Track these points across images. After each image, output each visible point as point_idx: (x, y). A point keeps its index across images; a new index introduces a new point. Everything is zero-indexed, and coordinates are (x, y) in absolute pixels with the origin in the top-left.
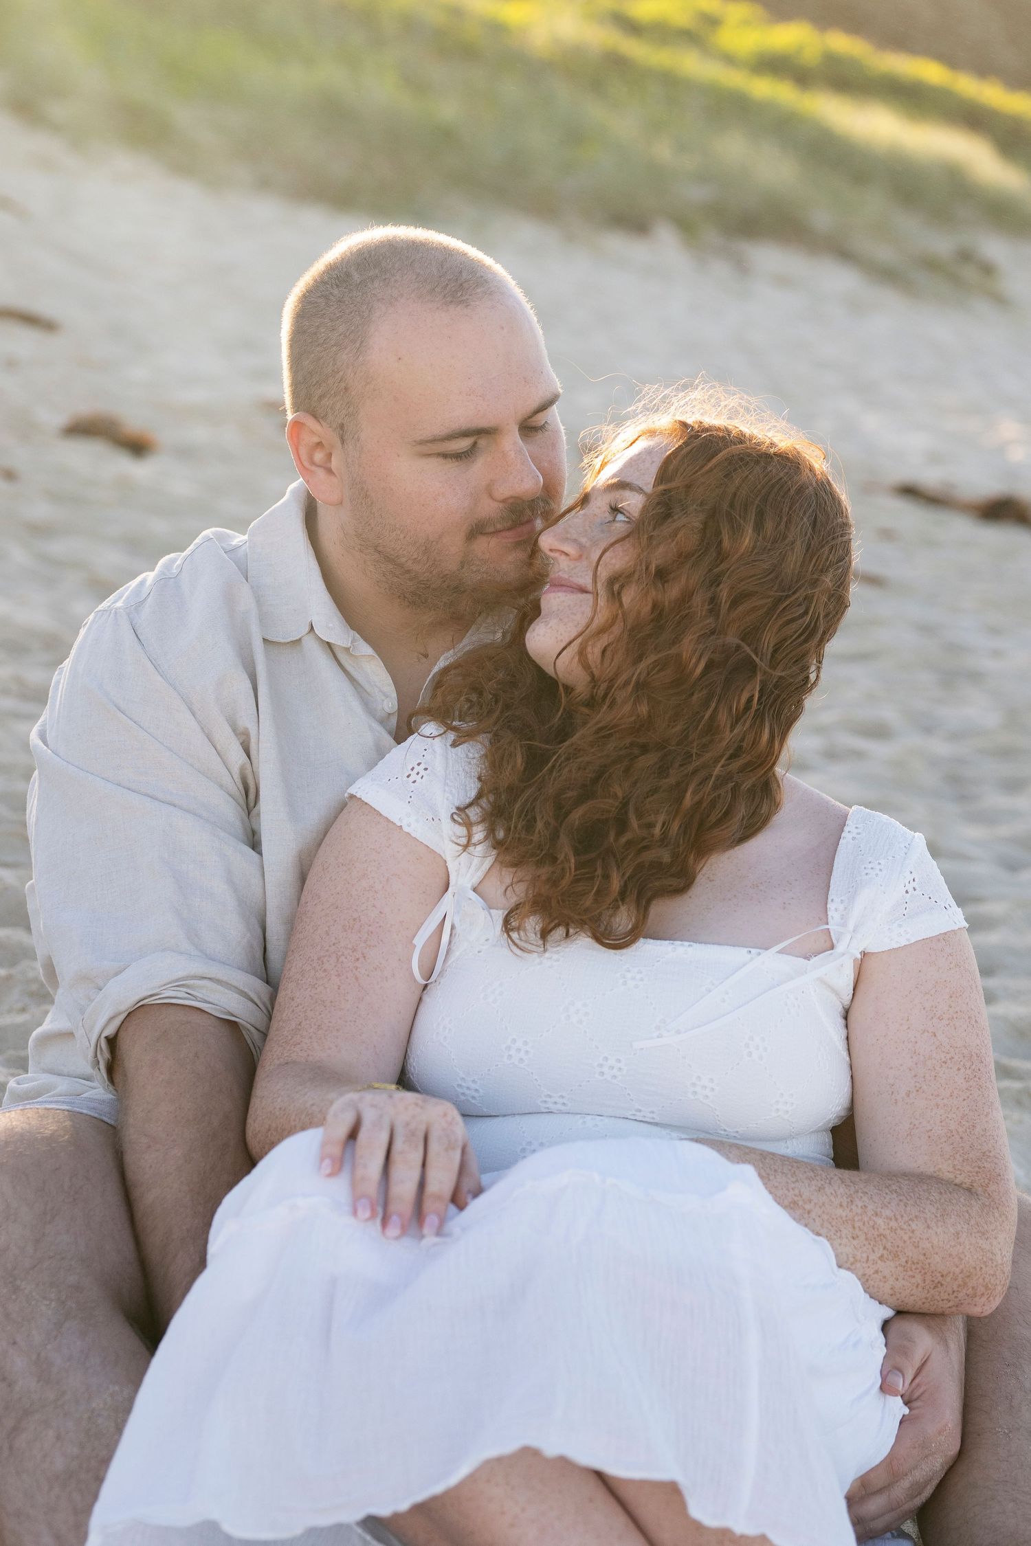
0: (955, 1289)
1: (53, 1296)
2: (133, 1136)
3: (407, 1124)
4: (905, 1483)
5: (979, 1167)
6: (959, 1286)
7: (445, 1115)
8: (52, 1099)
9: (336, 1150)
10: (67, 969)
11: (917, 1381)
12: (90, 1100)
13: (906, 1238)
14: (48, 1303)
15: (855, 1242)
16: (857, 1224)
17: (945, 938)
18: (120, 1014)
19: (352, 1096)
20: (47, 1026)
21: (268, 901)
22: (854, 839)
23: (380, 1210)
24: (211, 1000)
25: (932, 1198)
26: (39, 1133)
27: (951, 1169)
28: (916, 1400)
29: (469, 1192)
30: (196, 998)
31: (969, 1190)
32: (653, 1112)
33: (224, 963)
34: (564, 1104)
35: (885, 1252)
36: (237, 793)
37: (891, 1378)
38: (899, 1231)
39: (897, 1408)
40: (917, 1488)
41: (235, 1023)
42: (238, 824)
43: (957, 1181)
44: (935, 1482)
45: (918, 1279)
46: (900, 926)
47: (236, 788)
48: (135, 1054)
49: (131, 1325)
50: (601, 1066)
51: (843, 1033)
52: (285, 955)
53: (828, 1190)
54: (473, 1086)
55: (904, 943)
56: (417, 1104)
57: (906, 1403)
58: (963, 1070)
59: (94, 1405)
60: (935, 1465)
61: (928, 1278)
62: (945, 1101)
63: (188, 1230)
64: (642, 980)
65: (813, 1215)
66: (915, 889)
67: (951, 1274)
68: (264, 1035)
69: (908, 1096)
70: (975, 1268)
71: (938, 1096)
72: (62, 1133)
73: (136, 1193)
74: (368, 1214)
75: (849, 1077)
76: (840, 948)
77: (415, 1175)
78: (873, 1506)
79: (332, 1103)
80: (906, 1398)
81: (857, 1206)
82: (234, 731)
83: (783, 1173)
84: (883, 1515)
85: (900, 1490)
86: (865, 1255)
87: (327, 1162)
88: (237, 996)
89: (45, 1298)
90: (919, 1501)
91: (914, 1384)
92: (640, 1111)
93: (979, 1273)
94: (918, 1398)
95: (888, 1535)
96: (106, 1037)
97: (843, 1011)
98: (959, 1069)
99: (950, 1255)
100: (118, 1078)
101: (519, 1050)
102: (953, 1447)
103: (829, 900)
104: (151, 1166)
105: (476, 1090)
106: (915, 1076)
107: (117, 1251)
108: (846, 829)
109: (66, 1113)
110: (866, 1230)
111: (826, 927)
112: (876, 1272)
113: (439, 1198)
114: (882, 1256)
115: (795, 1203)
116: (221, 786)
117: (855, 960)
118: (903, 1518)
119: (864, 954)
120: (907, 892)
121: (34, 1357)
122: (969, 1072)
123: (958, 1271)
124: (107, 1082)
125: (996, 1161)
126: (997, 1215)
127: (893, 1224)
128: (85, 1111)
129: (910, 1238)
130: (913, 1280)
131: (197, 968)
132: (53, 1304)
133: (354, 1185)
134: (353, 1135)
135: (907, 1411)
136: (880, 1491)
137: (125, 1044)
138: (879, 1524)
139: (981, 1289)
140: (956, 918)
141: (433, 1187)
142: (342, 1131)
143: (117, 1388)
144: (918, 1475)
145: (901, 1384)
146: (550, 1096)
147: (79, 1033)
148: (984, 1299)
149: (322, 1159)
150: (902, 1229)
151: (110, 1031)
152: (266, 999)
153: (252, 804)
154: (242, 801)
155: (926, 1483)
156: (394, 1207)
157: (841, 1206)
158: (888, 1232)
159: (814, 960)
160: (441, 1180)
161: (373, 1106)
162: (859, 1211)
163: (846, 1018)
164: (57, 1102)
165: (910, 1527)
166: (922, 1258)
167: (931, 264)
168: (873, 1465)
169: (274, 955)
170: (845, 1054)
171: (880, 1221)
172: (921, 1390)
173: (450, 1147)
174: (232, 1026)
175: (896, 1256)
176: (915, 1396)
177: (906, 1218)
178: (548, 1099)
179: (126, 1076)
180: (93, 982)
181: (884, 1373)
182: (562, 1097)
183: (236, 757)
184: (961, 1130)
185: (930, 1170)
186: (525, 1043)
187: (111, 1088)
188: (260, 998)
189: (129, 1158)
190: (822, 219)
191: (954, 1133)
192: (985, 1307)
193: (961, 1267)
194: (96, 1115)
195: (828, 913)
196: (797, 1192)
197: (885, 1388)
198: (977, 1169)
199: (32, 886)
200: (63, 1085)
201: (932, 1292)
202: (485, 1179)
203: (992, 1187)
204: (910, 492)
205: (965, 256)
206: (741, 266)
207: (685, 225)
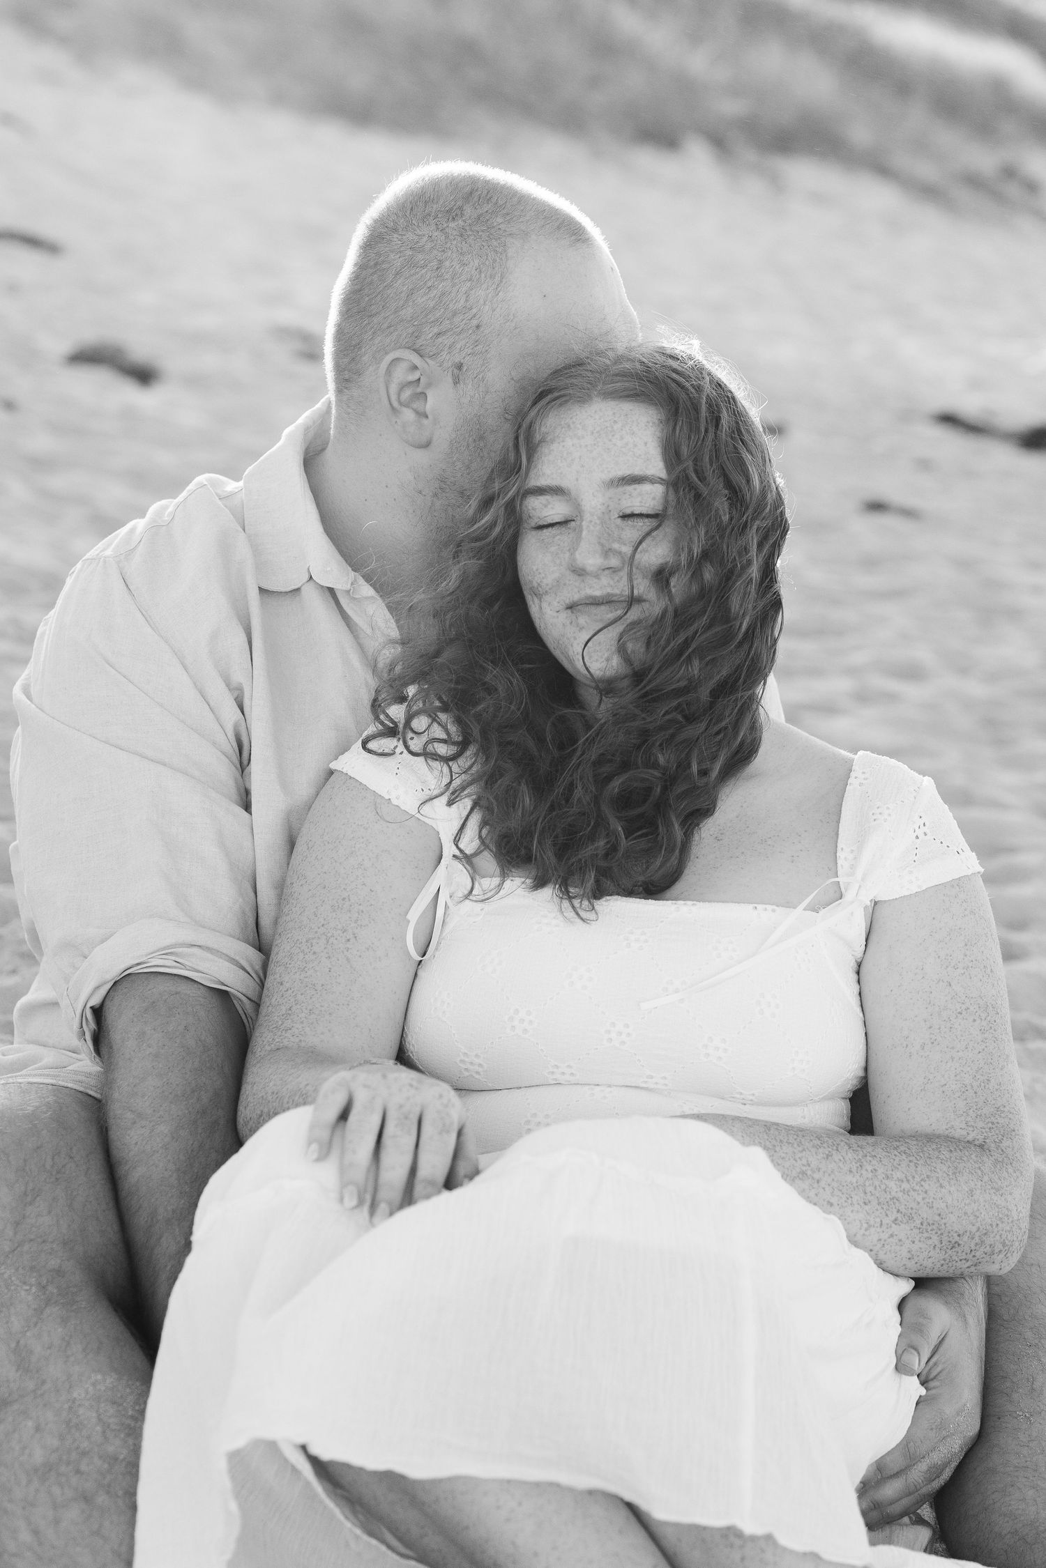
0: (973, 1248)
1: (33, 1281)
2: (120, 1114)
3: (401, 1106)
4: (923, 1466)
5: (993, 1123)
6: (976, 1244)
7: (441, 1096)
8: (33, 1072)
9: (325, 1134)
10: (51, 936)
11: (934, 1360)
12: (75, 1072)
13: (919, 1199)
14: (28, 1288)
15: (867, 1208)
16: (869, 1189)
17: (959, 884)
18: (105, 983)
19: (344, 1074)
20: (33, 995)
21: (258, 864)
22: (861, 784)
23: (368, 1197)
24: (200, 969)
25: (942, 1156)
26: (21, 1110)
27: (963, 1126)
28: (932, 1380)
29: (466, 1176)
30: (184, 966)
31: (981, 1146)
32: (665, 1078)
33: (214, 930)
34: (572, 1074)
35: (899, 1215)
36: (231, 751)
37: (906, 1357)
38: (912, 1193)
39: (914, 1388)
40: (935, 1471)
41: (226, 992)
42: (231, 783)
43: (970, 1138)
44: (954, 1464)
45: (935, 1239)
46: (911, 872)
47: (230, 747)
48: (121, 1024)
49: (116, 1310)
50: (608, 1032)
51: (856, 988)
52: (276, 922)
53: (836, 1157)
54: (477, 1061)
55: (914, 889)
56: (411, 1085)
57: (923, 1383)
58: (978, 1021)
59: (75, 1395)
60: (954, 1446)
61: (945, 1239)
62: (960, 1054)
63: (174, 1211)
64: (646, 941)
65: (823, 1184)
66: (925, 834)
67: (968, 1234)
68: (257, 1005)
69: (923, 1049)
70: (991, 1225)
71: (953, 1048)
72: (44, 1109)
73: (121, 1171)
74: (354, 1202)
75: (864, 1035)
76: (849, 896)
77: (407, 1161)
78: (890, 1490)
79: (326, 1079)
80: (923, 1378)
81: (867, 1170)
82: (228, 685)
83: (789, 1143)
84: (901, 1499)
85: (917, 1474)
86: (878, 1220)
87: (314, 1146)
88: (227, 964)
89: (25, 1283)
90: (937, 1484)
91: (931, 1363)
92: (652, 1077)
93: (996, 1230)
94: (935, 1378)
95: (906, 1520)
96: (91, 1007)
97: (856, 966)
98: (974, 1020)
99: (966, 1213)
100: (104, 1050)
101: (522, 1021)
102: (971, 1426)
103: (839, 849)
104: (136, 1143)
105: (480, 1065)
106: (930, 1028)
107: (102, 1231)
108: (853, 774)
109: (50, 1087)
110: (878, 1195)
111: (836, 879)
112: (892, 1236)
113: (431, 1183)
114: (896, 1220)
115: (804, 1173)
116: (214, 744)
117: (866, 908)
118: (920, 1503)
119: (876, 903)
120: (917, 837)
121: (13, 1345)
122: (984, 1023)
123: (974, 1229)
124: (94, 1054)
125: (1010, 1116)
126: (1010, 1170)
127: (905, 1186)
128: (70, 1085)
129: (923, 1199)
130: (930, 1242)
131: (186, 934)
132: (34, 1289)
133: (342, 1170)
134: (344, 1116)
135: (923, 1391)
136: (896, 1475)
137: (111, 1015)
138: (897, 1508)
139: (999, 1247)
140: (970, 864)
141: (424, 1171)
142: (333, 1112)
143: (99, 1377)
144: (936, 1458)
145: (917, 1363)
146: (557, 1067)
147: (64, 1003)
148: (1001, 1256)
149: (309, 1144)
150: (914, 1190)
151: (96, 1001)
152: (258, 967)
153: (245, 762)
154: (236, 760)
155: (945, 1465)
156: (384, 1194)
157: (851, 1171)
158: (900, 1194)
159: (822, 912)
160: (434, 1163)
161: (365, 1086)
162: (870, 1175)
163: (858, 973)
164: (40, 1075)
165: (927, 1512)
166: (937, 1218)
167: (974, 181)
168: (889, 1449)
169: (266, 921)
170: (859, 1010)
171: (892, 1184)
172: (939, 1369)
173: (444, 1130)
174: (223, 996)
175: (911, 1218)
176: (932, 1376)
177: (918, 1179)
178: (555, 1070)
179: (111, 1048)
180: (78, 949)
181: (900, 1352)
182: (569, 1067)
183: (230, 713)
184: (975, 1084)
185: (941, 1128)
186: (529, 1013)
187: (98, 1059)
188: (253, 969)
189: (114, 1134)
191: (969, 1087)
192: (1002, 1266)
193: (978, 1224)
194: (81, 1089)
195: (838, 862)
196: (804, 1161)
197: (900, 1368)
198: (990, 1125)
199: (16, 848)
200: (49, 1057)
201: (950, 1252)
202: (483, 1160)
203: (1006, 1143)
204: (949, 420)
205: (1010, 173)
206: (776, 183)
207: (719, 142)
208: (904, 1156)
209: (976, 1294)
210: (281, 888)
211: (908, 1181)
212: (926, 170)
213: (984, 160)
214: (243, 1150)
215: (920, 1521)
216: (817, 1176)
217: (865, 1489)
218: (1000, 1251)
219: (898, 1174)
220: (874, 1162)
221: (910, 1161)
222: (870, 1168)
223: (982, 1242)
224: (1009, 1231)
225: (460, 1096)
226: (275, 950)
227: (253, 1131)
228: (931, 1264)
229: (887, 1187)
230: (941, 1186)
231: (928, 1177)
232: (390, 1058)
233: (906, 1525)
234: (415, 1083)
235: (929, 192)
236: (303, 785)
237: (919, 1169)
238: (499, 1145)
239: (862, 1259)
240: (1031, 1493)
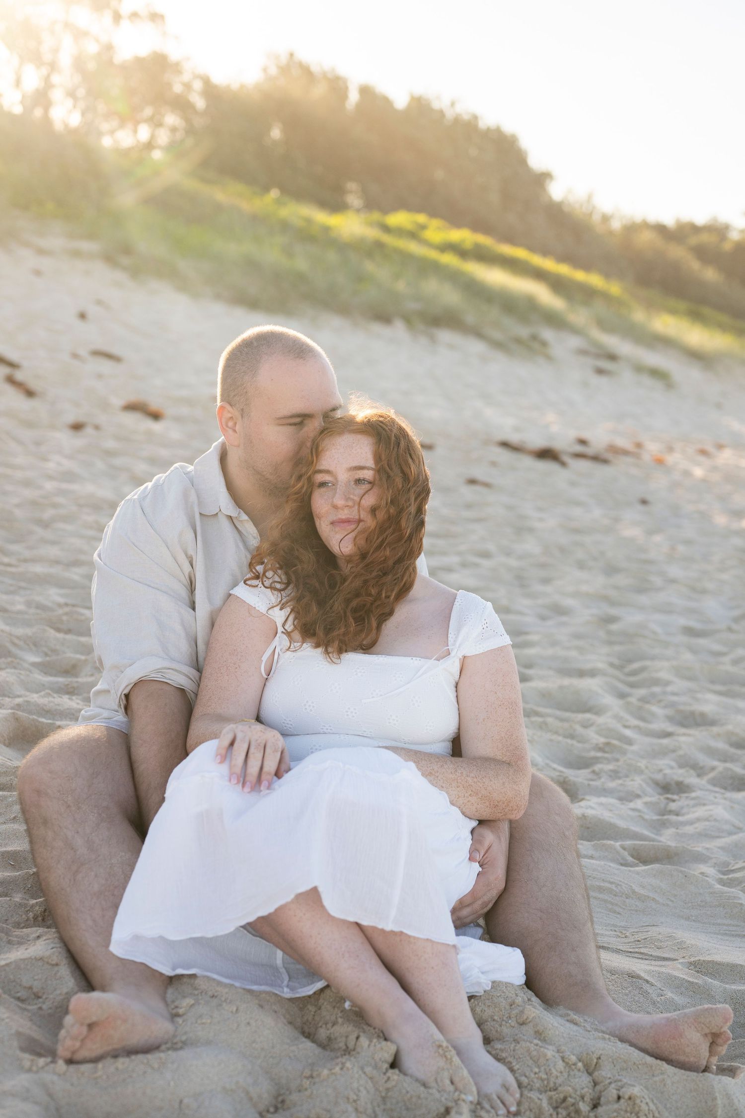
0: (504, 807)
1: (95, 811)
2: (135, 740)
3: (257, 740)
4: (480, 902)
5: (514, 754)
6: (505, 806)
7: (274, 736)
8: (99, 721)
9: (223, 752)
10: (108, 662)
11: (486, 856)
12: (117, 721)
13: (481, 785)
14: (93, 814)
15: (458, 789)
16: (459, 781)
17: (501, 649)
18: (131, 684)
19: (232, 726)
20: (98, 687)
21: (198, 634)
22: (460, 605)
23: (242, 779)
24: (172, 679)
25: (491, 767)
26: (92, 737)
27: (501, 754)
28: (485, 864)
29: (284, 771)
30: (166, 678)
31: (509, 764)
32: (371, 732)
33: (179, 662)
34: (331, 729)
35: (472, 793)
36: (187, 584)
37: (473, 854)
38: (478, 783)
39: (476, 868)
40: (485, 904)
41: (183, 689)
42: (187, 598)
43: (504, 760)
44: (494, 901)
45: (488, 803)
46: (480, 644)
47: (186, 582)
48: (137, 702)
49: (131, 825)
50: (347, 712)
51: (455, 694)
52: (205, 659)
53: (446, 766)
54: (290, 723)
55: (482, 651)
56: (261, 731)
57: (481, 866)
58: (508, 709)
59: (113, 861)
60: (494, 894)
61: (492, 803)
62: (500, 723)
63: (158, 784)
64: (364, 672)
65: (439, 778)
66: (487, 627)
67: (502, 801)
68: (196, 695)
69: (484, 721)
70: (512, 798)
71: (497, 721)
72: (103, 737)
73: (135, 765)
74: (236, 782)
75: (458, 714)
76: (453, 654)
77: (259, 764)
78: (465, 912)
79: (224, 728)
80: (481, 863)
81: (459, 773)
82: (186, 556)
83: (425, 760)
84: (470, 915)
85: (477, 905)
86: (463, 794)
87: (219, 757)
88: (184, 677)
89: (92, 812)
90: (486, 910)
91: (485, 857)
92: (365, 731)
93: (514, 800)
94: (486, 864)
95: (472, 925)
96: (124, 694)
97: (455, 684)
98: (506, 709)
99: (501, 793)
100: (129, 712)
101: (310, 706)
102: (502, 885)
103: (449, 633)
104: (143, 754)
105: (292, 724)
106: (487, 712)
107: (125, 791)
108: (456, 600)
109: (105, 727)
110: (463, 783)
111: (447, 648)
112: (469, 801)
113: (269, 774)
114: (471, 794)
115: (431, 773)
116: (180, 581)
117: (460, 659)
118: (478, 918)
119: (465, 657)
120: (483, 629)
121: (86, 839)
122: (511, 710)
123: (505, 799)
124: (124, 714)
125: (521, 750)
126: (521, 774)
127: (475, 780)
128: (114, 727)
129: (483, 786)
130: (485, 804)
131: (166, 664)
132: (96, 815)
133: (231, 767)
134: (232, 744)
135: (481, 869)
136: (468, 905)
137: (133, 698)
138: (468, 920)
139: (515, 807)
140: (507, 640)
141: (266, 769)
142: (226, 742)
143: (123, 854)
144: (486, 898)
145: (478, 857)
146: (324, 726)
147: (113, 691)
148: (516, 812)
149: (217, 756)
150: (479, 782)
151: (126, 691)
152: (197, 679)
153: (193, 590)
154: (189, 589)
155: (489, 902)
156: (248, 778)
157: (451, 773)
158: (473, 784)
159: (441, 661)
160: (271, 765)
161: (242, 731)
162: (460, 775)
163: (456, 687)
164: (101, 722)
165: (481, 922)
166: (489, 794)
167: (518, 341)
168: (465, 894)
169: (201, 659)
170: (456, 703)
171: (469, 779)
172: (488, 860)
173: (275, 751)
174: (182, 691)
175: (477, 794)
176: (485, 863)
177: (480, 777)
179: (132, 711)
180: (119, 669)
181: (471, 852)
182: (330, 726)
183: (187, 568)
184: (506, 737)
185: (492, 755)
186: (313, 703)
187: (126, 716)
188: (195, 678)
189: (133, 750)
190: (470, 318)
191: (503, 738)
192: (517, 815)
193: (506, 798)
194: (118, 729)
195: (449, 638)
196: (431, 768)
197: (471, 859)
198: (513, 754)
199: (93, 624)
200: (106, 714)
201: (494, 809)
202: (292, 764)
203: (519, 762)
204: (505, 445)
205: (534, 337)
206: (433, 339)
207: (408, 320)
208: (475, 767)
209: (505, 827)
210: (208, 644)
211: (476, 778)
212: (497, 335)
213: (523, 332)
214: (188, 758)
215: (478, 925)
216: (437, 775)
217: (454, 911)
218: (516, 809)
219: (472, 775)
220: (462, 769)
221: (478, 769)
222: (460, 772)
223: (508, 805)
224: (520, 801)
225: (283, 737)
226: (204, 672)
227: (193, 750)
228: (486, 814)
229: (467, 780)
230: (491, 781)
231: (485, 776)
232: (252, 719)
233: (472, 927)
234: (263, 730)
235: (498, 345)
236: (218, 600)
237: (481, 772)
238: (299, 758)
239: (456, 811)
240: (527, 914)
